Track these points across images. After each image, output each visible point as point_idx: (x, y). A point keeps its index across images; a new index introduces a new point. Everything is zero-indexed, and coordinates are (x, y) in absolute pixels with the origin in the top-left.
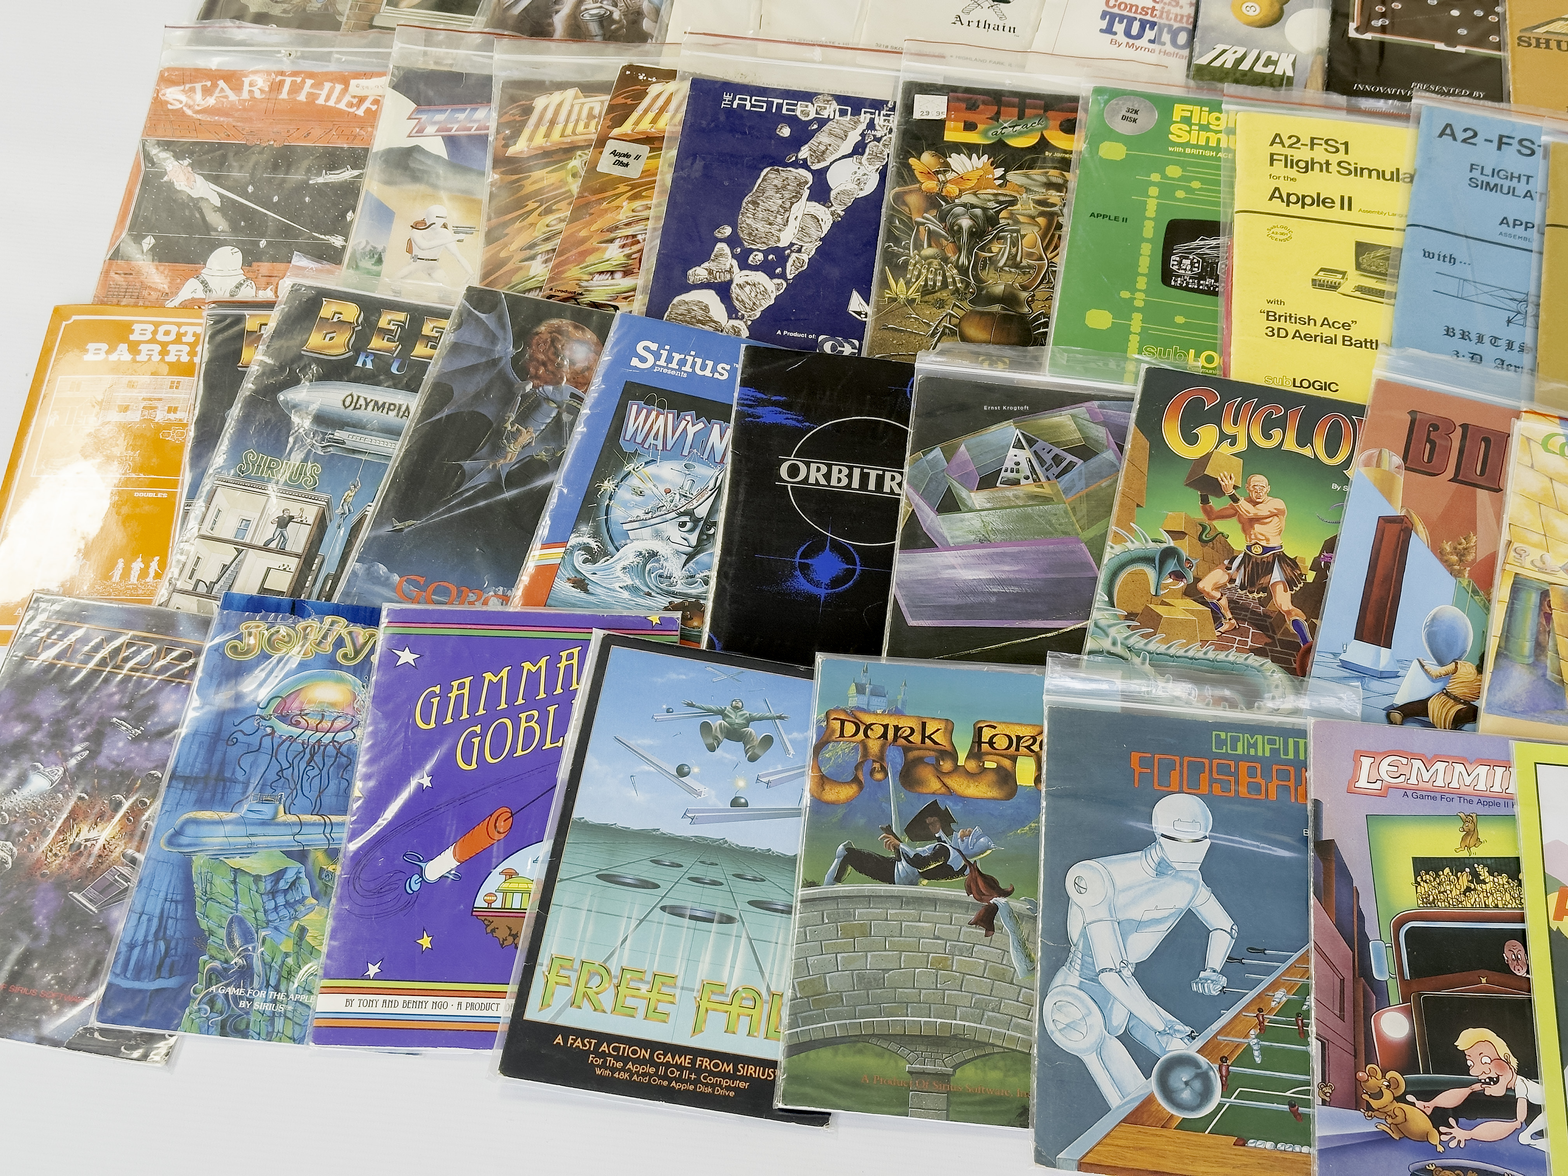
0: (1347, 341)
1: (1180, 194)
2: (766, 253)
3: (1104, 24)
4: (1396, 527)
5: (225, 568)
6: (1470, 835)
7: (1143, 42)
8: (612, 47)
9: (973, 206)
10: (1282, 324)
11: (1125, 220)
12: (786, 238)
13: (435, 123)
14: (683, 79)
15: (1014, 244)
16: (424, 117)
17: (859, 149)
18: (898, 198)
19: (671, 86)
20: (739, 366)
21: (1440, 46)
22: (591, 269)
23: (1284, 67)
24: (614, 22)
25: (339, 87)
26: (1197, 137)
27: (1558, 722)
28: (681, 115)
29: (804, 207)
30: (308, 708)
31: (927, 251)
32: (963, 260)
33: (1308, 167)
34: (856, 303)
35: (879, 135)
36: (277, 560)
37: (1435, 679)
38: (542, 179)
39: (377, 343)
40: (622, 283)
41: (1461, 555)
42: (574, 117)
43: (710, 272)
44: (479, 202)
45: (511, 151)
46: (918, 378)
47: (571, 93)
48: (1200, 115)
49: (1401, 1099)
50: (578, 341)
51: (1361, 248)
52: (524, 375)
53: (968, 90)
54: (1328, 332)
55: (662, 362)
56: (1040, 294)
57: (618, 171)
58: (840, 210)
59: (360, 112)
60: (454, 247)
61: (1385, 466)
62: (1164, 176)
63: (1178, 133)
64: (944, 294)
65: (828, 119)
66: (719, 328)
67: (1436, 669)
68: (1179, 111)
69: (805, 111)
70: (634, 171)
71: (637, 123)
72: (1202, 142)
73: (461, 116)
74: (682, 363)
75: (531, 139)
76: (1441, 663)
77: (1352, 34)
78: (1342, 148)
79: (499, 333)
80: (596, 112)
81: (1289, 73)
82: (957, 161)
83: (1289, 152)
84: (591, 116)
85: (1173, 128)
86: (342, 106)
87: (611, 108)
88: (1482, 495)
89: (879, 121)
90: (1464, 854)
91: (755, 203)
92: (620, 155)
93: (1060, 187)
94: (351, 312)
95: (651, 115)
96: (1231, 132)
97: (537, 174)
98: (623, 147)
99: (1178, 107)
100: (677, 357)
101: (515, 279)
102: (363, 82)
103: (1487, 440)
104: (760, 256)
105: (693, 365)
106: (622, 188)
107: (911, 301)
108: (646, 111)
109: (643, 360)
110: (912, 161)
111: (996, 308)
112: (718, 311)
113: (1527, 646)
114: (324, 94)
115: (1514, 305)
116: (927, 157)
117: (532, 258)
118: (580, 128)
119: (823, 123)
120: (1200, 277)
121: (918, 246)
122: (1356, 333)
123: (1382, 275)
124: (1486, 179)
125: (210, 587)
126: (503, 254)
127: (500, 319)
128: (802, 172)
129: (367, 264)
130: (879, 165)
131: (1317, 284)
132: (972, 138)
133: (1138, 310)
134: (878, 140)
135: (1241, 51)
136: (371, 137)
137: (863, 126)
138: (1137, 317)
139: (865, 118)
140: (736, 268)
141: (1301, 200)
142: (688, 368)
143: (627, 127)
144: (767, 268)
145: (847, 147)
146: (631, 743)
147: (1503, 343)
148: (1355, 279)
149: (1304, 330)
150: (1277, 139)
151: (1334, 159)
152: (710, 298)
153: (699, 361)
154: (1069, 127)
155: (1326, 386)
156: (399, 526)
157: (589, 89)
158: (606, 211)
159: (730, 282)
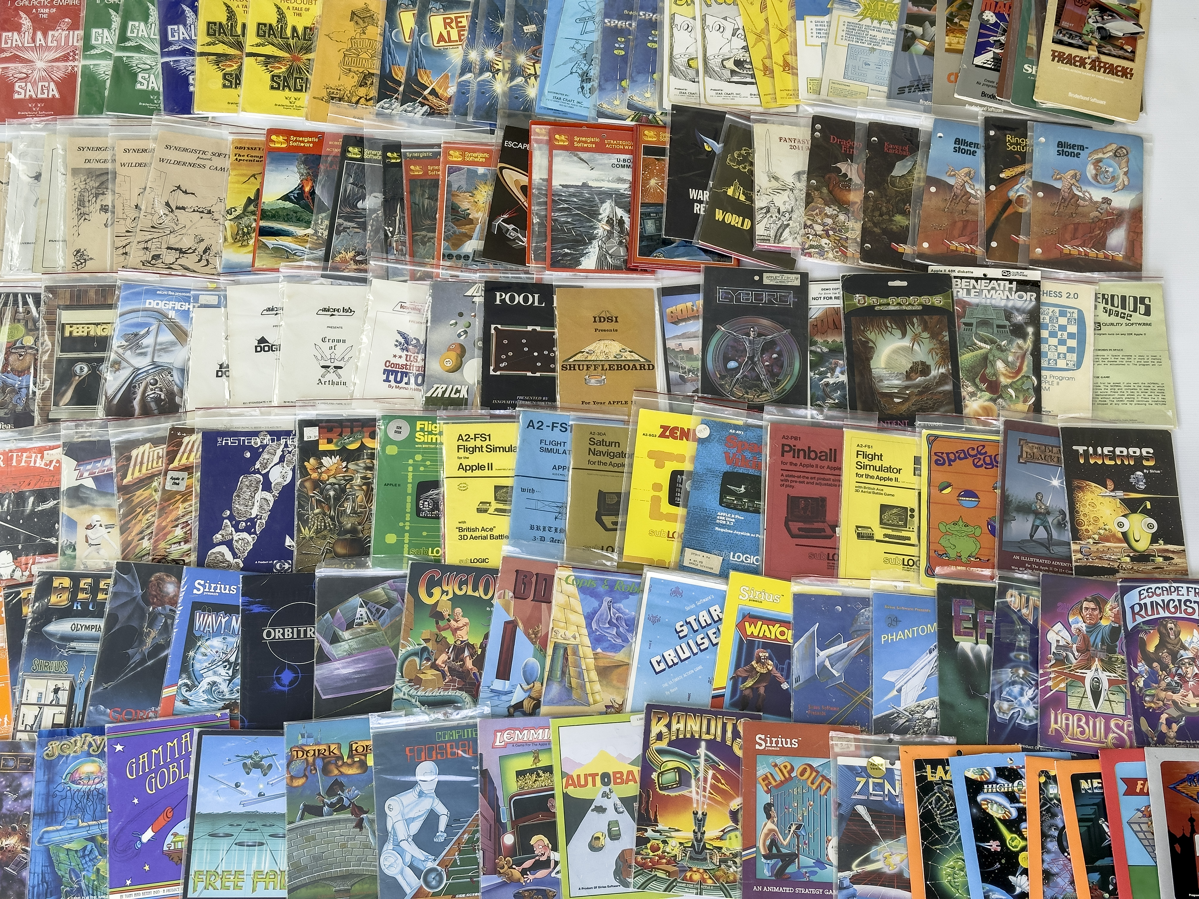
0: (492, 537)
1: (422, 469)
2: (246, 522)
3: (385, 377)
4: (511, 625)
5: (36, 717)
6: (536, 759)
7: (402, 385)
8: (163, 418)
9: (335, 484)
10: (465, 533)
11: (399, 485)
12: (254, 512)
13: (87, 470)
14: (198, 433)
15: (354, 502)
16: (82, 468)
17: (282, 459)
18: (302, 484)
19: (194, 437)
20: (241, 586)
21: (529, 374)
22: (170, 542)
23: (463, 394)
24: (163, 400)
25: (39, 455)
26: (428, 438)
27: (569, 705)
28: (199, 453)
29: (260, 494)
30: (83, 776)
31: (317, 511)
32: (332, 513)
33: (474, 449)
34: (288, 541)
35: (290, 449)
36: (57, 710)
37: (525, 691)
38: (141, 495)
39: (81, 596)
40: (185, 547)
41: (536, 634)
42: (151, 459)
43: (223, 536)
44: (114, 510)
45: (125, 482)
46: (317, 580)
47: (148, 445)
48: (428, 426)
49: (511, 867)
50: (170, 583)
51: (497, 488)
52: (148, 604)
53: (328, 421)
54: (484, 534)
55: (207, 590)
56: (366, 527)
57: (175, 488)
58: (276, 493)
59: (52, 468)
60: (106, 536)
61: (507, 598)
62: (414, 460)
63: (420, 437)
64: (326, 532)
65: (267, 445)
66: (230, 566)
67: (526, 687)
68: (419, 425)
69: (256, 442)
70: (182, 488)
71: (180, 460)
72: (430, 441)
73: (99, 465)
74: (216, 588)
75: (133, 474)
76: (528, 684)
77: (492, 373)
78: (488, 438)
79: (134, 584)
80: (161, 455)
81: (466, 396)
82: (326, 461)
83: (465, 443)
84: (159, 457)
85: (417, 435)
86: (42, 466)
87: (168, 453)
88: (544, 605)
89: (289, 442)
90: (534, 767)
91: (238, 496)
92: (175, 479)
93: (371, 469)
94: (66, 582)
95: (186, 455)
96: (441, 433)
97: (138, 493)
98: (176, 474)
99: (418, 423)
100: (213, 585)
101: (137, 551)
102: (50, 452)
103: (545, 580)
104: (244, 524)
105: (220, 589)
106: (178, 497)
107: (311, 538)
108: (183, 453)
109: (199, 590)
110: (306, 463)
111: (348, 536)
112: (229, 556)
113: (559, 673)
114: (33, 460)
115: (558, 509)
116: (312, 460)
117: (143, 538)
118: (155, 465)
119: (264, 447)
120: (432, 510)
121: (312, 509)
122: (495, 533)
123: (504, 501)
124: (547, 447)
125: (32, 727)
126: (129, 539)
127: (133, 577)
128: (258, 475)
129: (69, 552)
130: (291, 466)
131: (479, 511)
132: (331, 447)
133: (407, 531)
134: (290, 452)
135: (445, 386)
136: (59, 481)
137: (283, 446)
138: (407, 535)
139: (283, 441)
140: (234, 532)
141: (471, 468)
142: (218, 591)
143: (176, 464)
144: (248, 530)
145: (276, 459)
146: (215, 777)
147: (553, 529)
148: (495, 505)
149: (474, 534)
150: (460, 438)
151: (484, 444)
152: (224, 549)
153: (223, 586)
154: (373, 436)
155: (484, 561)
156: (106, 686)
157: (156, 442)
158: (172, 510)
159: (232, 539)
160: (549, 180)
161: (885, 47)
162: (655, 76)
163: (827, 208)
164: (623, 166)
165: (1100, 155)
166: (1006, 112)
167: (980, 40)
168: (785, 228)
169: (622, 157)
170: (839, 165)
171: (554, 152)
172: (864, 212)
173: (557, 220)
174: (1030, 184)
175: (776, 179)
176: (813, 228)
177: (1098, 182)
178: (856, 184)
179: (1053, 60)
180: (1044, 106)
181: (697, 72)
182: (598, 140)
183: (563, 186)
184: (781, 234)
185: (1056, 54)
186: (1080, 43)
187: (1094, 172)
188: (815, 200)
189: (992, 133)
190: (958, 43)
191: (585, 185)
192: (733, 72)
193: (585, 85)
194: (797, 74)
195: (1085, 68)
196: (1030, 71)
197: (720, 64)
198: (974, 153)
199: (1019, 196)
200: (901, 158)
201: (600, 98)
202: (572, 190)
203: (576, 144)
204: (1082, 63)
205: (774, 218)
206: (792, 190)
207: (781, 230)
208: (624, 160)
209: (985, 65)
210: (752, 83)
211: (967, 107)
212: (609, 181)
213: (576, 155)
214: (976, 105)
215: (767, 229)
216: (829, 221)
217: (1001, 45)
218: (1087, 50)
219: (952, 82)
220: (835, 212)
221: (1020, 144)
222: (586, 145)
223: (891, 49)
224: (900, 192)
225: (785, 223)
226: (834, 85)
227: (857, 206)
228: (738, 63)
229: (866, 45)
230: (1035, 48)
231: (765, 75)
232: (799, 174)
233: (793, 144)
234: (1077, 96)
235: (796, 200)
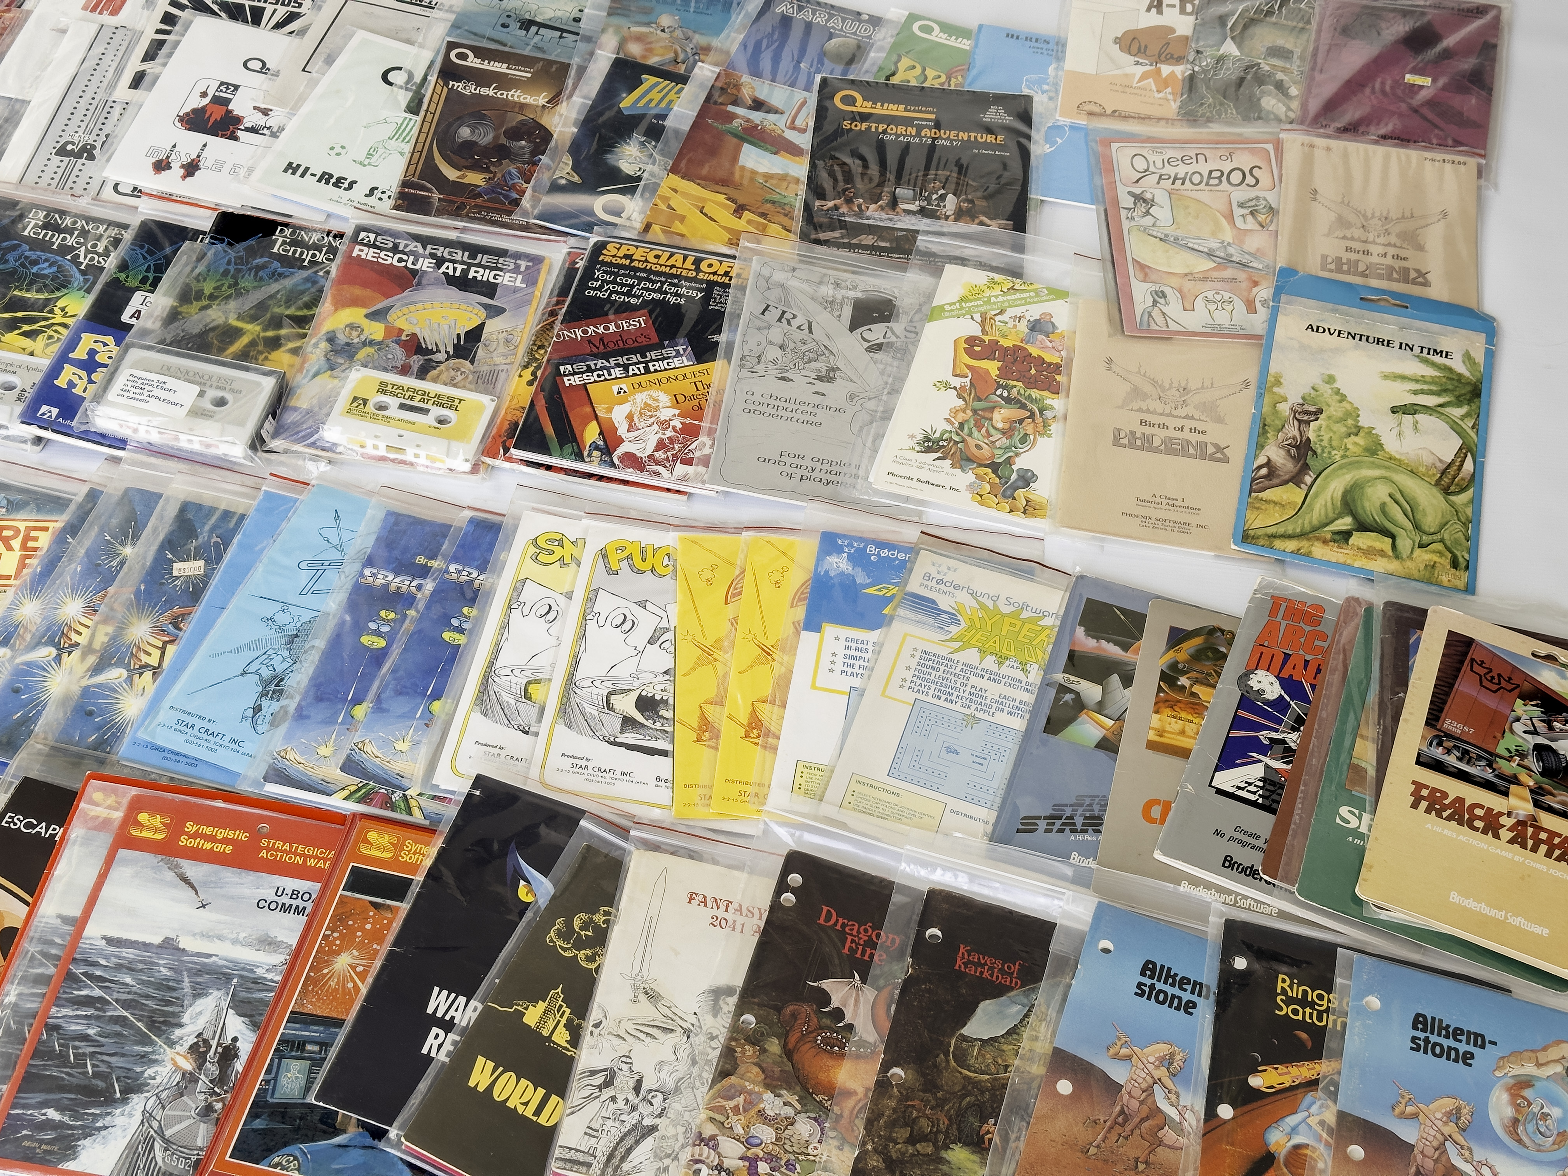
160: (80, 923)
161: (1002, 718)
162: (436, 706)
163: (768, 1096)
164: (285, 908)
165: (1529, 1069)
166: (1283, 915)
167: (1235, 733)
168: (644, 1136)
169: (291, 884)
170: (827, 984)
171: (122, 853)
172: (870, 1124)
173: (57, 1028)
174: (1330, 1118)
175: (652, 996)
176: (715, 1148)
177: (1520, 1141)
178: (862, 1043)
179: (1415, 806)
180: (1383, 916)
181: (542, 710)
182: (243, 836)
183: (110, 941)
184: (629, 1151)
185: (1425, 793)
186: (1489, 775)
187: (1509, 1112)
188: (742, 1069)
189: (1240, 963)
190: (1183, 732)
191: (169, 945)
192: (628, 722)
193: (265, 703)
194: (775, 749)
195: (1497, 836)
196: (1354, 823)
197: (602, 703)
198: (1189, 1007)
199: (1297, 1147)
200: (997, 991)
201: (288, 737)
202: (129, 953)
203: (184, 841)
204: (1492, 825)
205: (621, 1104)
206: (687, 1033)
207: (629, 1142)
208: (295, 894)
209: (1240, 793)
210: (664, 753)
211: (1184, 888)
212: (235, 942)
213: (174, 868)
214: (1208, 886)
215: (591, 1132)
216: (766, 1134)
217: (1288, 753)
218: (1505, 793)
219: (1152, 821)
220: (790, 1112)
221: (1312, 1004)
222: (208, 846)
223: (1019, 724)
224: (976, 1084)
225: (647, 1122)
226: (859, 788)
227: (850, 1103)
228: (646, 704)
229: (957, 707)
230: (1372, 772)
231: (699, 739)
232: (718, 993)
233: (721, 913)
234: (1471, 904)
235: (694, 1063)
